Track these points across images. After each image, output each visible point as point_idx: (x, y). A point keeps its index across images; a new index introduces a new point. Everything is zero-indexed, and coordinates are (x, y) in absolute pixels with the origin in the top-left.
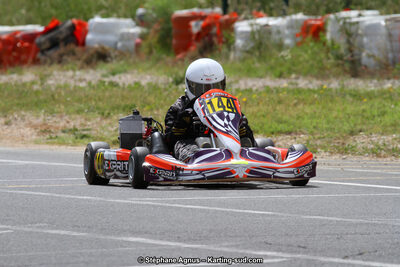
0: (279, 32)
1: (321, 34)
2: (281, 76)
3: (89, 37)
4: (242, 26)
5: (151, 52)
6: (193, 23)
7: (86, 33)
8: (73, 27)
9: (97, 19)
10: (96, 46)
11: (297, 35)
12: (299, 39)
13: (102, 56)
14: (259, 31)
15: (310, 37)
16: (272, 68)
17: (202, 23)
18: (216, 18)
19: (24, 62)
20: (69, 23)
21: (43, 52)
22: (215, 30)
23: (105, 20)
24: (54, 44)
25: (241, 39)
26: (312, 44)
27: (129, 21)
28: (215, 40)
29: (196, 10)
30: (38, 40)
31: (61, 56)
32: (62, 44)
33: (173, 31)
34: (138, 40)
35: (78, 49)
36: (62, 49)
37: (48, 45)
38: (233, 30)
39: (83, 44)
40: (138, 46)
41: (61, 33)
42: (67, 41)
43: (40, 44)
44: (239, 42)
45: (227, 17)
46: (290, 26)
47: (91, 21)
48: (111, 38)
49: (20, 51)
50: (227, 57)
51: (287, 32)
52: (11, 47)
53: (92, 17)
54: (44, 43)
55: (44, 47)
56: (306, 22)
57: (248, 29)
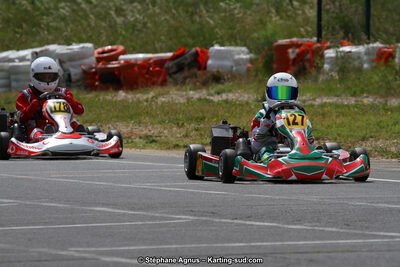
0: (359, 58)
1: (390, 59)
2: (354, 95)
3: (210, 62)
4: (330, 53)
5: (256, 75)
6: (290, 51)
7: (207, 58)
8: (197, 53)
9: (217, 47)
10: (215, 70)
11: (373, 61)
12: (374, 64)
13: (217, 78)
14: (342, 58)
15: (382, 62)
16: (349, 88)
17: (297, 50)
18: (310, 46)
19: (154, 84)
20: (194, 50)
21: (170, 75)
22: (309, 56)
23: (222, 48)
24: (180, 68)
25: (328, 63)
26: (383, 68)
27: (244, 49)
28: (307, 65)
29: (295, 39)
30: (166, 65)
31: (185, 78)
32: (186, 68)
33: (274, 57)
34: (249, 65)
35: (200, 72)
36: (186, 73)
37: (174, 69)
38: (322, 56)
39: (205, 68)
40: (248, 70)
41: (186, 59)
42: (190, 66)
43: (168, 69)
44: (326, 66)
45: (319, 45)
46: (368, 53)
47: (211, 49)
48: (228, 63)
49: (152, 74)
50: (316, 80)
51: (365, 58)
52: (145, 71)
53: (213, 46)
54: (172, 67)
55: (172, 71)
56: (380, 49)
57: (333, 55)
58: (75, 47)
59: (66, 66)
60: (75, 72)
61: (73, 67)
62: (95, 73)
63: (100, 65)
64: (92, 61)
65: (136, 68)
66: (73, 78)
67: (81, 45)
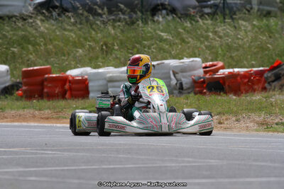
19: (254, 90)
21: (269, 83)
24: (278, 78)
30: (265, 75)
31: (282, 86)
37: (273, 78)
41: (282, 70)
43: (267, 78)
49: (253, 83)
52: (246, 80)
54: (270, 77)
55: (270, 80)
58: (186, 61)
59: (179, 76)
60: (186, 81)
61: (184, 77)
62: (204, 82)
63: (208, 76)
64: (200, 72)
65: (239, 78)
66: (185, 86)
67: (191, 59)
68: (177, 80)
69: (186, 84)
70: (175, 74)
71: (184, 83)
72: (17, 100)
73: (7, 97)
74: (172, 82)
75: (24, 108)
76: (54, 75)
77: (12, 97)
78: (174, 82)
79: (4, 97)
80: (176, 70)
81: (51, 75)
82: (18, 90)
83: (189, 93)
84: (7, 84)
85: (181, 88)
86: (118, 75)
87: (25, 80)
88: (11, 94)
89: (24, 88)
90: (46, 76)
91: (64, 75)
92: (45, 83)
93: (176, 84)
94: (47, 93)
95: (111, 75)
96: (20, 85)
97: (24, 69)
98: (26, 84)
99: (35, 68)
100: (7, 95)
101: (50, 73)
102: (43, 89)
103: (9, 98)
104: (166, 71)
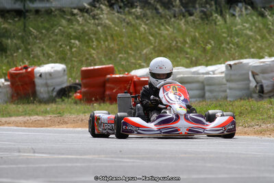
68: (257, 83)
69: (267, 86)
70: (254, 75)
71: (264, 86)
72: (76, 103)
73: (63, 100)
74: (251, 85)
75: (85, 112)
76: (117, 76)
77: (70, 100)
78: (253, 84)
79: (60, 100)
80: (255, 71)
81: (114, 76)
82: (76, 92)
83: (270, 97)
84: (64, 86)
85: (262, 91)
86: (190, 76)
87: (84, 81)
88: (69, 97)
89: (83, 90)
90: (109, 76)
91: (129, 75)
92: (108, 85)
93: (256, 86)
94: (109, 95)
95: (182, 76)
96: (79, 87)
97: (84, 68)
98: (86, 86)
99: (96, 67)
100: (63, 98)
101: (113, 73)
102: (104, 92)
103: (66, 100)
104: (244, 72)
